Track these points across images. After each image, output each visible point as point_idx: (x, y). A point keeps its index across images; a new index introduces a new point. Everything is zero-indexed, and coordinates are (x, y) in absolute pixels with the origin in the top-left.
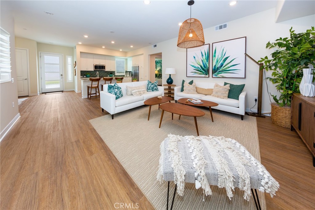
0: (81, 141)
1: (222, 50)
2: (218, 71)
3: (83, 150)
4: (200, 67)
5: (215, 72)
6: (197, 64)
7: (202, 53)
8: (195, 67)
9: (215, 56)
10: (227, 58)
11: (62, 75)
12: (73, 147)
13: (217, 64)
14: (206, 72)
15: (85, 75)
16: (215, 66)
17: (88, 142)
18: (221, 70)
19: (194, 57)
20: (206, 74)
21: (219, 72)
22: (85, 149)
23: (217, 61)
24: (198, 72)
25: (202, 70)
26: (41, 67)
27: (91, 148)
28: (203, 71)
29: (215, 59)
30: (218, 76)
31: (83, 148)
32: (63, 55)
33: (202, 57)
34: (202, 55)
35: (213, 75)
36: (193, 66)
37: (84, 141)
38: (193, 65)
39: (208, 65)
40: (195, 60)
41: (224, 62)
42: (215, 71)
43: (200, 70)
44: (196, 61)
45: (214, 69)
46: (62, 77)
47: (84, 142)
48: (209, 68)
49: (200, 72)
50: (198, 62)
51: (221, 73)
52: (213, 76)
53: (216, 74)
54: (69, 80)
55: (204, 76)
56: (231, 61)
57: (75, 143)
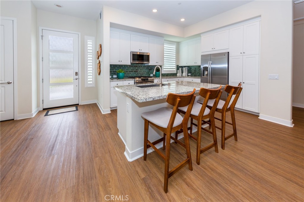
11: (76, 74)
15: (115, 74)
26: (42, 58)
32: (80, 35)
46: (77, 77)
54: (89, 82)
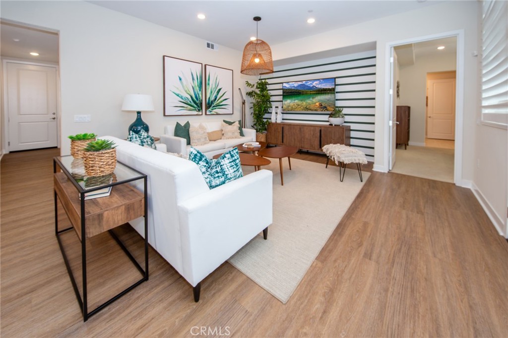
0: (363, 250)
1: (215, 79)
2: (213, 105)
3: (370, 234)
4: (189, 97)
5: (209, 107)
6: (186, 91)
7: (192, 75)
8: (182, 98)
9: (209, 84)
10: (220, 89)
12: (380, 251)
13: (211, 96)
14: (199, 107)
16: (209, 98)
17: (355, 240)
18: (215, 104)
19: (180, 79)
20: (199, 110)
21: (214, 107)
22: (369, 234)
23: (211, 92)
24: (187, 106)
25: (193, 104)
27: (360, 229)
28: (195, 106)
29: (209, 89)
30: (213, 113)
31: (369, 237)
33: (193, 82)
34: (193, 79)
35: (207, 111)
36: (178, 96)
37: (359, 247)
38: (177, 92)
39: (201, 96)
40: (182, 83)
41: (218, 94)
42: (209, 105)
43: (189, 103)
44: (183, 86)
45: (209, 103)
47: (360, 245)
48: (202, 100)
49: (189, 107)
50: (186, 89)
51: (215, 109)
52: (208, 113)
53: (210, 109)
55: (195, 113)
56: (223, 95)
57: (374, 256)
